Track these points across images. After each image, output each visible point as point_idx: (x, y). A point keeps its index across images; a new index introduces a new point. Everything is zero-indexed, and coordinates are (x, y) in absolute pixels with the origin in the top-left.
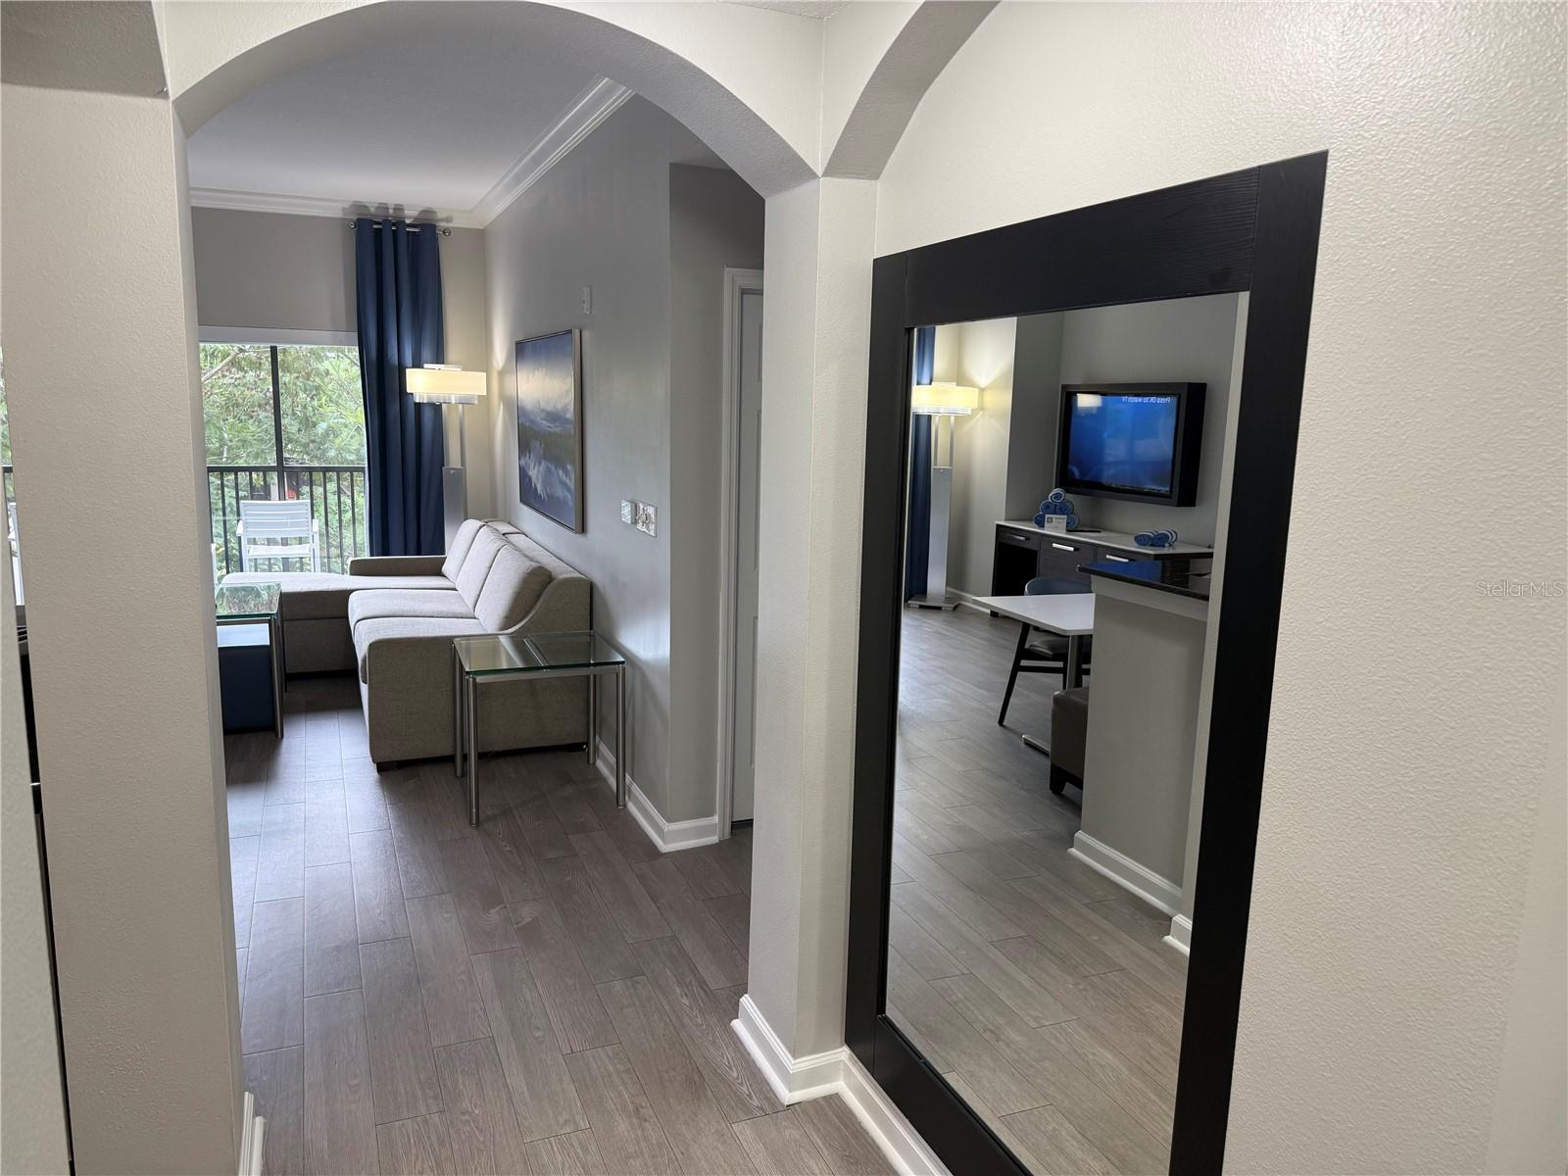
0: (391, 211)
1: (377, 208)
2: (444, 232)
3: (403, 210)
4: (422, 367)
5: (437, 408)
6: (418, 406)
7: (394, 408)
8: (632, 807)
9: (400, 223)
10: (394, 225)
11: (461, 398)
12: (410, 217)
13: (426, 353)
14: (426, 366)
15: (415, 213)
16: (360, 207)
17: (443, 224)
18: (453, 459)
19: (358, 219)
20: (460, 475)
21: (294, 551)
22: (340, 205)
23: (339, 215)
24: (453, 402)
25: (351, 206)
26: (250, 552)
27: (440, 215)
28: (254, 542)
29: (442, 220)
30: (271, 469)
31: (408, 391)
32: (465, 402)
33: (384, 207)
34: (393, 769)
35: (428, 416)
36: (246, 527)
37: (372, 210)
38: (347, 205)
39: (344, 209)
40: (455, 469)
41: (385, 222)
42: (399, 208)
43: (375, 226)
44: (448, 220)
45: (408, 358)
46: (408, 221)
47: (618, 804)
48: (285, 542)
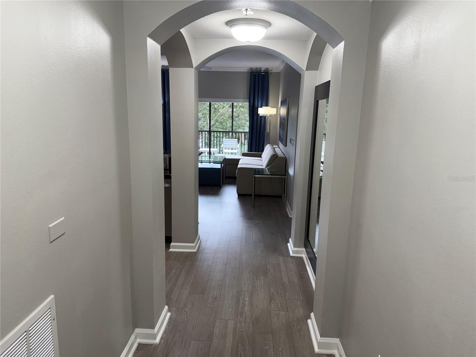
0: (258, 69)
1: (255, 69)
2: (270, 74)
3: (261, 69)
4: (262, 107)
5: (265, 117)
6: (261, 117)
7: (255, 117)
8: (287, 209)
9: (260, 72)
10: (259, 72)
11: (270, 115)
12: (262, 70)
13: (264, 104)
14: (263, 107)
15: (264, 69)
16: (251, 69)
17: (270, 72)
18: (268, 130)
19: (251, 72)
20: (269, 133)
21: (234, 151)
22: (247, 69)
23: (247, 71)
24: (268, 116)
25: (250, 69)
26: (225, 151)
27: (270, 69)
28: (226, 149)
29: (270, 70)
30: (230, 132)
31: (259, 113)
32: (271, 116)
33: (257, 68)
34: (241, 196)
35: (263, 119)
36: (223, 145)
37: (254, 69)
38: (248, 68)
39: (248, 70)
40: (268, 132)
41: (257, 72)
42: (260, 68)
43: (255, 73)
44: (272, 70)
45: (260, 105)
46: (262, 71)
47: (284, 208)
48: (232, 149)
